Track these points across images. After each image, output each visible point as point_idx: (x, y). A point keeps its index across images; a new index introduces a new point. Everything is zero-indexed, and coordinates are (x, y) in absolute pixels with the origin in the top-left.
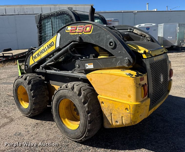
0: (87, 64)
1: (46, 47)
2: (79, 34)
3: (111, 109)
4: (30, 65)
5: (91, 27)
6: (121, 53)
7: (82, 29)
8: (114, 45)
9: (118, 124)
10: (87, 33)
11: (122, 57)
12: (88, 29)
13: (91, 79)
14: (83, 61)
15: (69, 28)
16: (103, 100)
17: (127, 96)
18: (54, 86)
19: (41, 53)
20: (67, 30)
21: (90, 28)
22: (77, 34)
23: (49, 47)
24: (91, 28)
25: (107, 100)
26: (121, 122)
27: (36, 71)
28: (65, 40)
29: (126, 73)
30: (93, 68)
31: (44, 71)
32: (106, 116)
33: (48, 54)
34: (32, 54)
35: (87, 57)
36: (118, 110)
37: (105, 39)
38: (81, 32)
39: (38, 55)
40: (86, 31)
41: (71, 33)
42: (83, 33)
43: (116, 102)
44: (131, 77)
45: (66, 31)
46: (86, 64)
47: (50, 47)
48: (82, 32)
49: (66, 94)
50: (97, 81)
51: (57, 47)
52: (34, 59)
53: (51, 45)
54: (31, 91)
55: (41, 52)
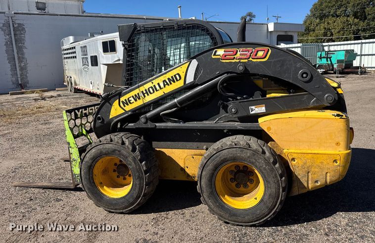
0: (253, 107)
1: (158, 84)
2: (242, 61)
3: (309, 166)
4: (111, 117)
5: (266, 51)
6: (319, 87)
7: (249, 54)
8: (309, 77)
9: (319, 184)
10: (259, 60)
11: (321, 93)
12: (260, 54)
13: (269, 129)
14: (246, 103)
15: (221, 52)
16: (295, 156)
17: (334, 145)
18: (162, 150)
19: (146, 95)
20: (215, 55)
21: (265, 53)
22: (238, 61)
23: (167, 83)
24: (267, 53)
25: (302, 155)
26: (325, 180)
27: (125, 127)
28: (208, 71)
29: (333, 114)
30: (265, 111)
31: (150, 125)
32: (299, 177)
33: (165, 96)
34: (118, 96)
35: (245, 96)
36: (320, 165)
37: (293, 68)
38: (246, 59)
39: (137, 98)
40: (256, 57)
41: (224, 59)
42: (251, 59)
43: (318, 155)
44: (341, 118)
45: (213, 57)
46: (250, 107)
47: (171, 84)
48: (249, 58)
49: (239, 155)
50: (281, 129)
51: (187, 83)
52: (125, 106)
53: (172, 80)
54: (141, 163)
55: (145, 92)
